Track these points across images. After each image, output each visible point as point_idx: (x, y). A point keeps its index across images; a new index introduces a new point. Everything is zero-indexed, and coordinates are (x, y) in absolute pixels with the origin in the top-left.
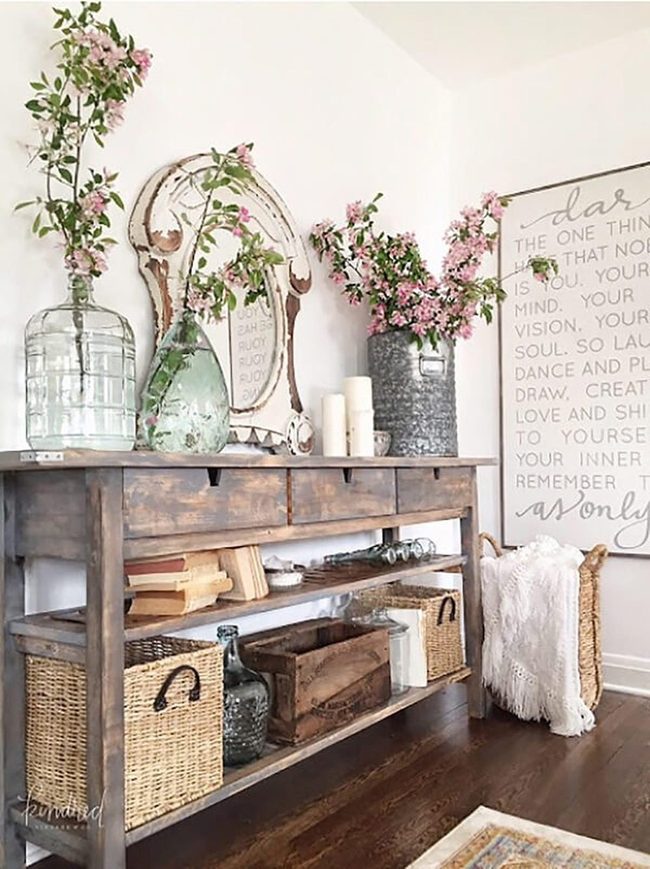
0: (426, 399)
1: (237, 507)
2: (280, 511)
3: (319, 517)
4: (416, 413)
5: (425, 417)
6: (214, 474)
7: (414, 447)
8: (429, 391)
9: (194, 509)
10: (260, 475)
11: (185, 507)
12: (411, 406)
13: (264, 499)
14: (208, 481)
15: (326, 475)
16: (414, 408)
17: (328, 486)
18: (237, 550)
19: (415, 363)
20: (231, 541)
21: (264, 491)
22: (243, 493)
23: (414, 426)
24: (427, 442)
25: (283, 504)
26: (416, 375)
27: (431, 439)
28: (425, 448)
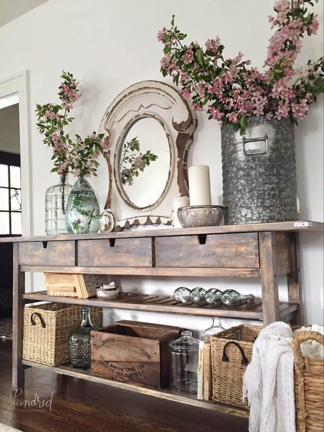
0: (248, 175)
1: (53, 257)
2: (71, 260)
3: (93, 264)
4: (240, 187)
5: (248, 190)
6: (45, 244)
7: (239, 216)
8: (252, 168)
9: (38, 257)
10: (62, 243)
11: (35, 256)
12: (237, 182)
13: (63, 254)
14: (43, 246)
15: (97, 243)
16: (239, 184)
17: (99, 249)
18: (73, 275)
19: (240, 147)
20: (55, 270)
21: (64, 251)
22: (55, 251)
23: (239, 198)
24: (249, 211)
25: (72, 256)
26: (241, 155)
27: (253, 208)
28: (248, 216)
